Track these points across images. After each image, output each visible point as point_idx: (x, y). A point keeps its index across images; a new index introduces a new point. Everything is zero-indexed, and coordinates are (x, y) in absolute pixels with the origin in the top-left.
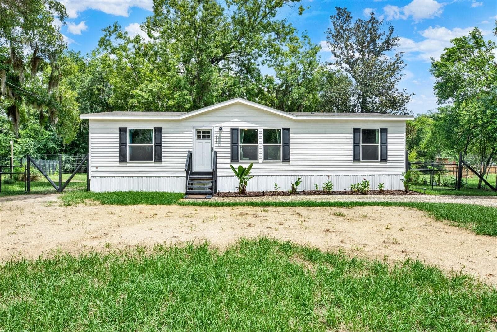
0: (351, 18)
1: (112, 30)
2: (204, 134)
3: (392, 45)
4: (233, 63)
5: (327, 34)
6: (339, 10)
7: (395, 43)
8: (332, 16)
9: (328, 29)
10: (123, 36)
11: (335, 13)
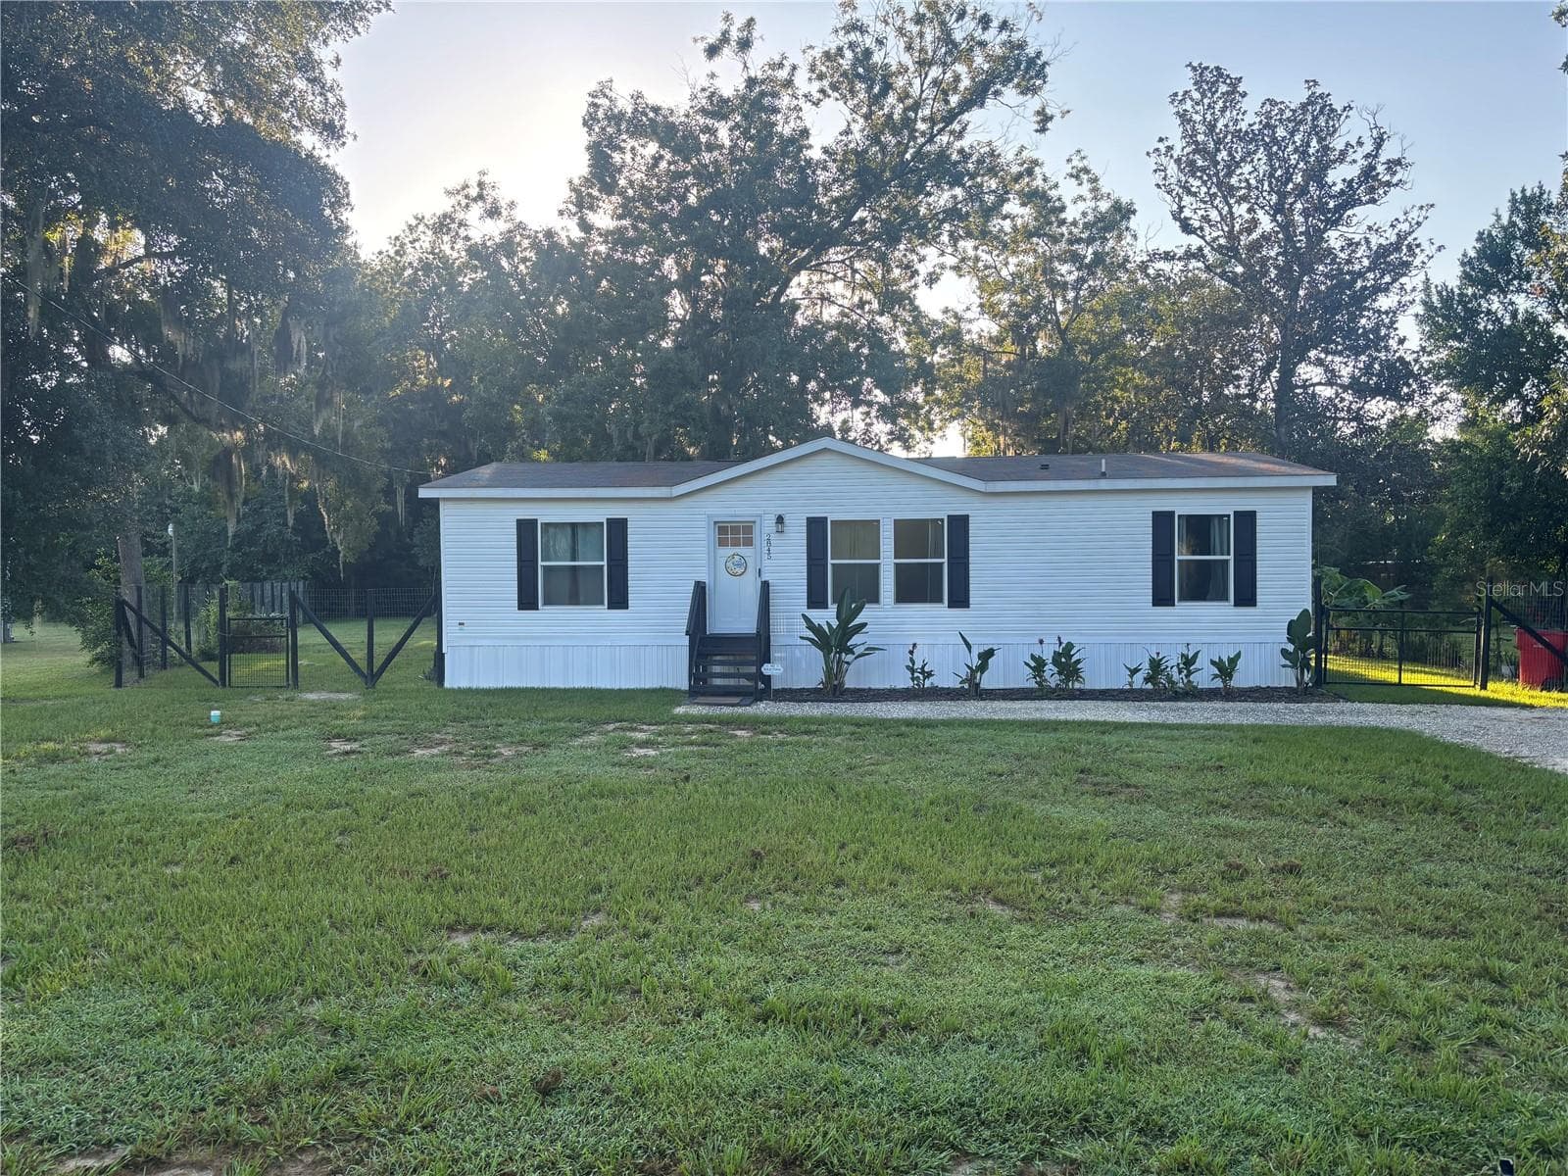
0: (1244, 95)
1: (474, 192)
2: (733, 533)
3: (1388, 184)
4: (836, 278)
5: (1154, 158)
6: (1199, 71)
7: (1395, 180)
8: (1176, 94)
9: (1161, 140)
10: (504, 213)
11: (1186, 82)
